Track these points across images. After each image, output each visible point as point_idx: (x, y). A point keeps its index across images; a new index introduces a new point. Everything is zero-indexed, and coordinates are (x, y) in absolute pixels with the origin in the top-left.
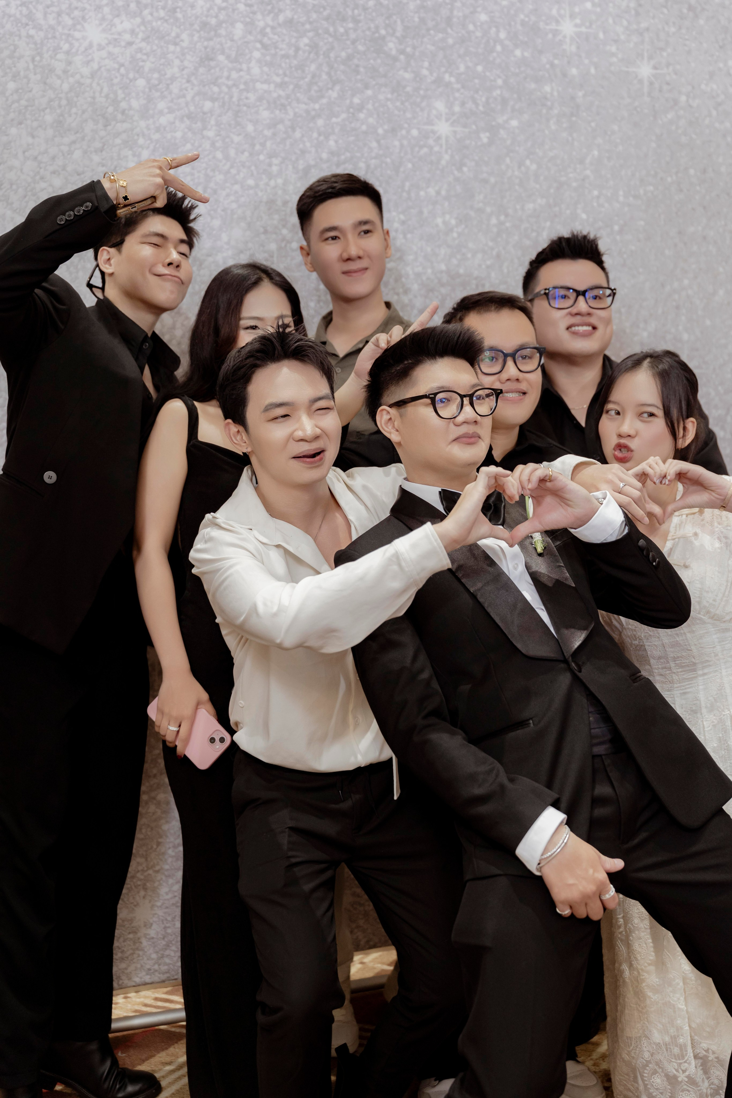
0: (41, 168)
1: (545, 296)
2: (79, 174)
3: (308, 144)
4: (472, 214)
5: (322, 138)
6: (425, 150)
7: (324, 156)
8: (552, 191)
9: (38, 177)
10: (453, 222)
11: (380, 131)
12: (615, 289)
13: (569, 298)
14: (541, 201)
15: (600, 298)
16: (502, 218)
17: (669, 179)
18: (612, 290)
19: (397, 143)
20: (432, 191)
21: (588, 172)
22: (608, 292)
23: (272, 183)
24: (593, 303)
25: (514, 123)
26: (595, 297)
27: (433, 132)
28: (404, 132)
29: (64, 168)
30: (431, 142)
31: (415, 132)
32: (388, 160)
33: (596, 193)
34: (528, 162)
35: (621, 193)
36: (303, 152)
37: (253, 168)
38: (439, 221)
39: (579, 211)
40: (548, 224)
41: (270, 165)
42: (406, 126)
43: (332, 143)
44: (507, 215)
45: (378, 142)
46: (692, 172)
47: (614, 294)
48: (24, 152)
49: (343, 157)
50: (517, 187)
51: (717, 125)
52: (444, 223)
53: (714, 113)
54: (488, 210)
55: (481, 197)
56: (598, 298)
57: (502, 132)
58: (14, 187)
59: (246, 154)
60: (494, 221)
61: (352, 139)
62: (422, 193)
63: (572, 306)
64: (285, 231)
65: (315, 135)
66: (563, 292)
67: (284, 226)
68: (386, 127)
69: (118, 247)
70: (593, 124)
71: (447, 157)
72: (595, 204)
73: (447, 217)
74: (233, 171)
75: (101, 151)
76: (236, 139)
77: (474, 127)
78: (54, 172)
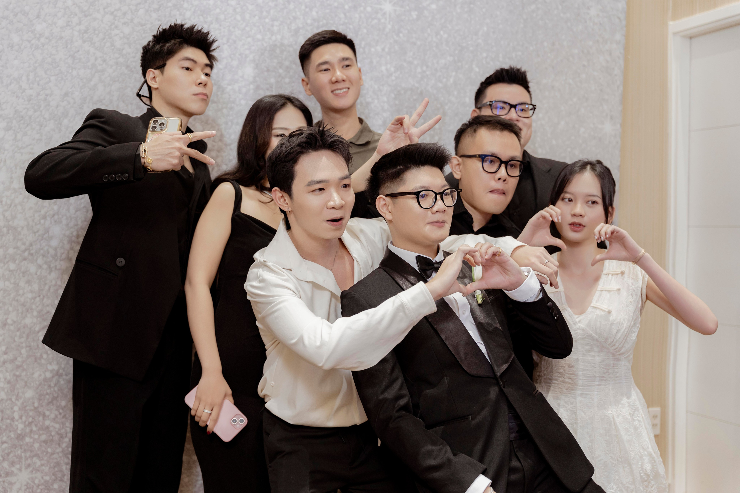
0: (115, 20)
1: (489, 106)
2: (142, 26)
3: (298, 13)
4: (405, 64)
5: (308, 10)
6: (376, 21)
7: (309, 21)
8: (457, 52)
9: (113, 26)
10: (393, 69)
11: (346, 7)
12: (535, 106)
13: (505, 109)
14: (450, 59)
15: (525, 111)
16: (424, 68)
17: (531, 48)
18: (534, 106)
19: (357, 16)
20: (379, 48)
21: (480, 41)
22: (531, 107)
23: (274, 38)
24: (520, 114)
25: (434, 6)
26: (522, 110)
27: (381, 9)
28: (362, 9)
29: (132, 20)
30: (379, 16)
31: (369, 9)
32: (351, 26)
33: (485, 55)
34: (442, 32)
35: (501, 55)
36: (295, 18)
37: (261, 27)
38: (383, 68)
39: (474, 66)
40: (454, 73)
41: (272, 26)
42: (363, 4)
43: (314, 13)
44: (427, 67)
45: (345, 14)
46: (545, 44)
47: (535, 109)
48: (104, 9)
49: (321, 23)
50: (434, 49)
51: (562, 15)
52: (387, 69)
53: (560, 7)
54: (416, 62)
55: (411, 54)
56: (524, 110)
57: (426, 12)
58: (97, 32)
59: (257, 18)
60: (419, 70)
61: (327, 11)
62: (373, 49)
63: (506, 114)
64: (281, 71)
65: (303, 7)
66: (501, 105)
67: (281, 67)
68: (350, 5)
69: (161, 69)
70: (484, 10)
71: (389, 26)
72: (484, 62)
73: (389, 66)
74: (248, 29)
75: (158, 11)
76: (250, 7)
77: (408, 8)
78: (125, 23)
